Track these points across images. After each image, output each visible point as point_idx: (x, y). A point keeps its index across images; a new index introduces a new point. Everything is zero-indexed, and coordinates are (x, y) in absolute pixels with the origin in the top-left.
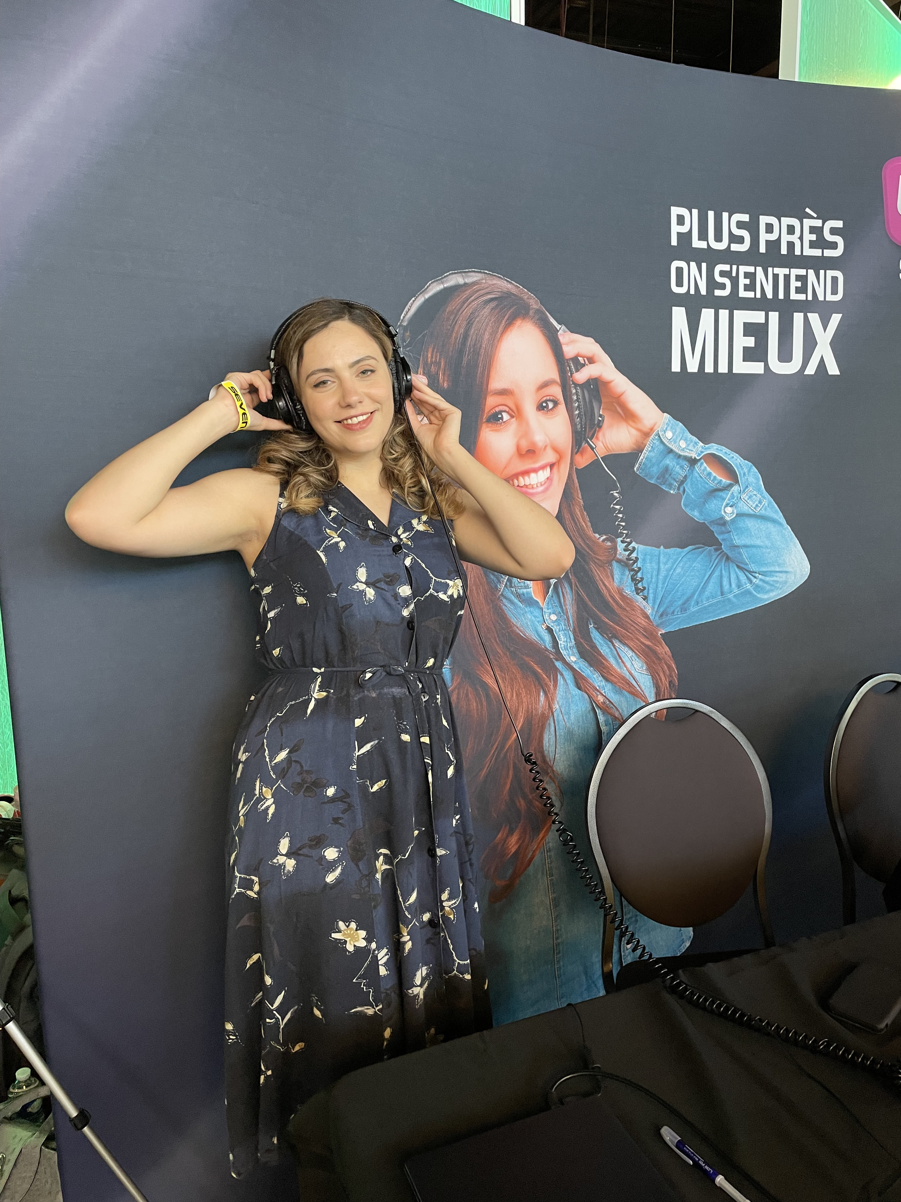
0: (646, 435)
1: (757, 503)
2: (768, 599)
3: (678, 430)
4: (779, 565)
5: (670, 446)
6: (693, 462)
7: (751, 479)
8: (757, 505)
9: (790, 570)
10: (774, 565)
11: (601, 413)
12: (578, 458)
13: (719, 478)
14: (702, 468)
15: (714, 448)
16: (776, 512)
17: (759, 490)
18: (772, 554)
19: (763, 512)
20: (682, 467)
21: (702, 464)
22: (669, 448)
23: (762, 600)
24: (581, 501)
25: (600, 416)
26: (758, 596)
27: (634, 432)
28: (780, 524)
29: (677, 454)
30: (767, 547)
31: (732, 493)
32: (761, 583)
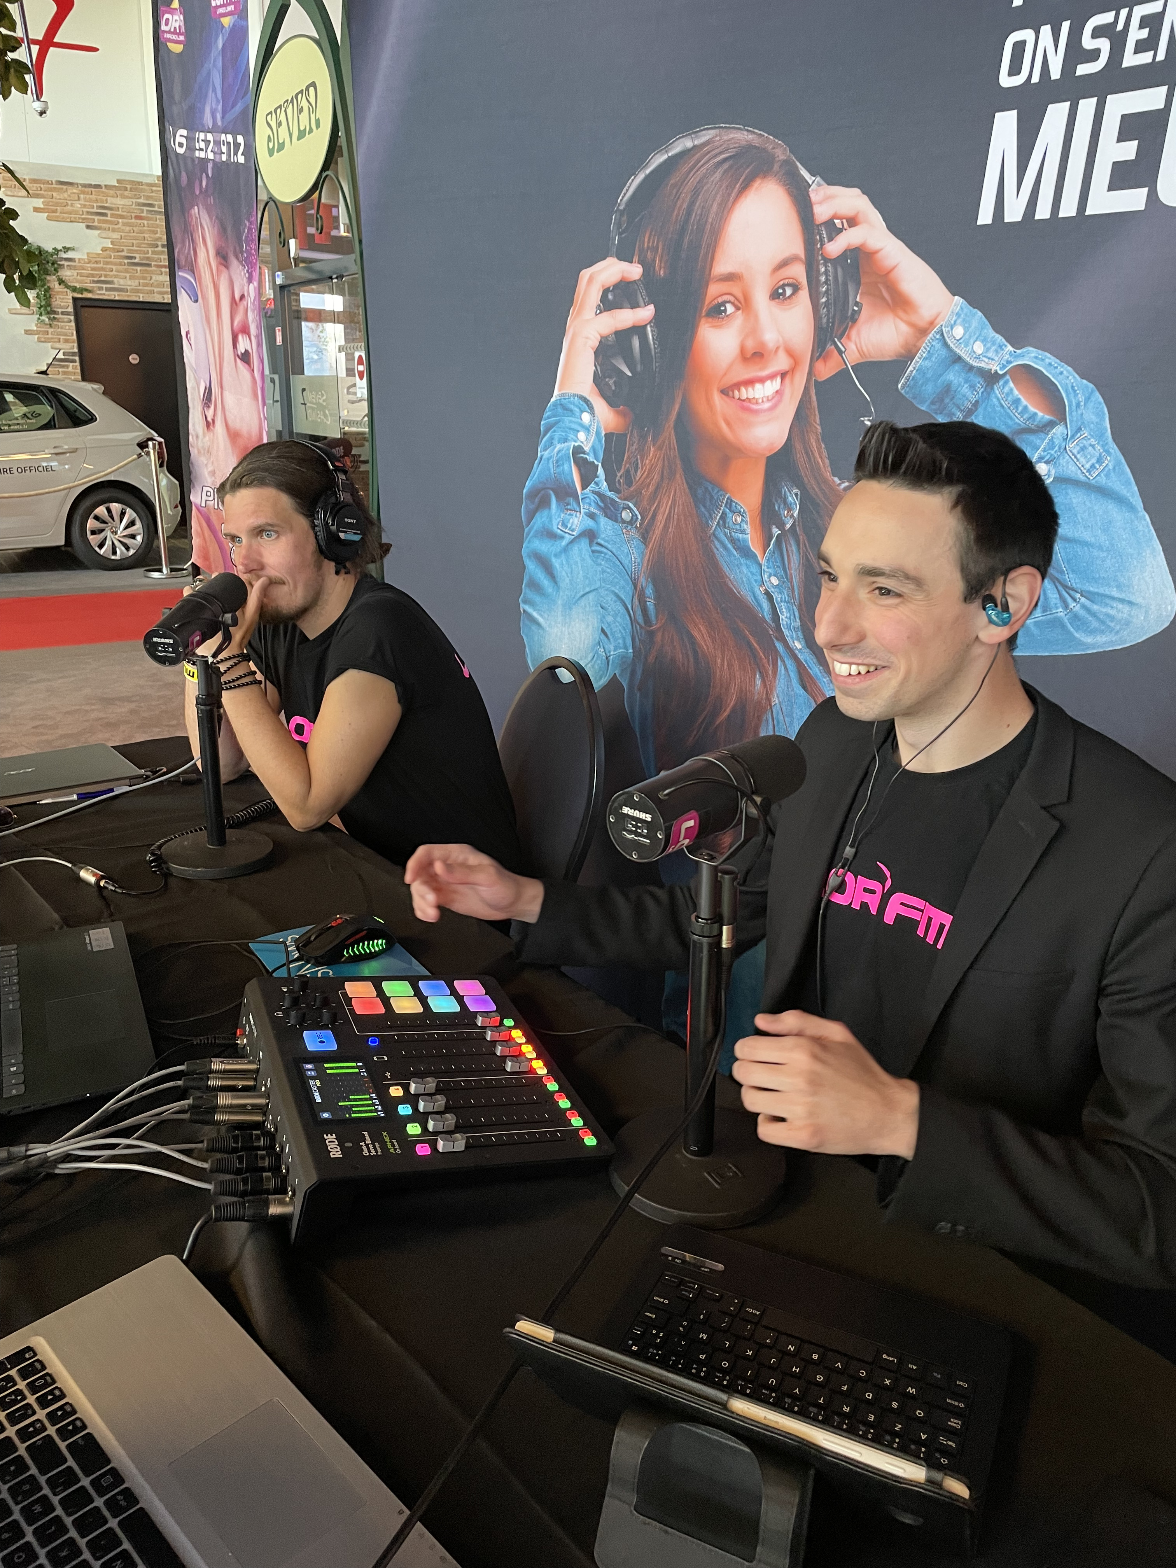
0: (923, 332)
1: (1094, 461)
2: (1093, 646)
3: (974, 324)
4: (1118, 587)
5: (958, 351)
6: (991, 378)
7: (1090, 416)
8: (1093, 466)
9: (1139, 600)
10: (1109, 585)
11: (858, 300)
12: (819, 365)
13: (1032, 409)
14: (1006, 390)
15: (1031, 356)
16: (1127, 483)
17: (1100, 436)
18: (1108, 562)
19: (1103, 480)
20: (972, 387)
21: (1006, 382)
22: (955, 353)
23: (1080, 643)
24: (819, 428)
25: (857, 304)
26: (1077, 635)
27: (904, 328)
28: (1132, 508)
29: (966, 364)
30: (1100, 548)
31: (1052, 440)
32: (1082, 613)
